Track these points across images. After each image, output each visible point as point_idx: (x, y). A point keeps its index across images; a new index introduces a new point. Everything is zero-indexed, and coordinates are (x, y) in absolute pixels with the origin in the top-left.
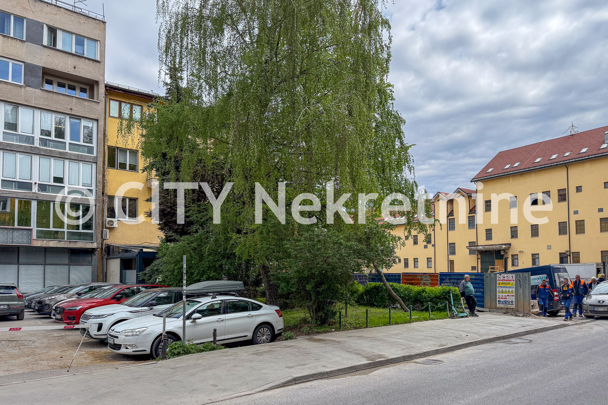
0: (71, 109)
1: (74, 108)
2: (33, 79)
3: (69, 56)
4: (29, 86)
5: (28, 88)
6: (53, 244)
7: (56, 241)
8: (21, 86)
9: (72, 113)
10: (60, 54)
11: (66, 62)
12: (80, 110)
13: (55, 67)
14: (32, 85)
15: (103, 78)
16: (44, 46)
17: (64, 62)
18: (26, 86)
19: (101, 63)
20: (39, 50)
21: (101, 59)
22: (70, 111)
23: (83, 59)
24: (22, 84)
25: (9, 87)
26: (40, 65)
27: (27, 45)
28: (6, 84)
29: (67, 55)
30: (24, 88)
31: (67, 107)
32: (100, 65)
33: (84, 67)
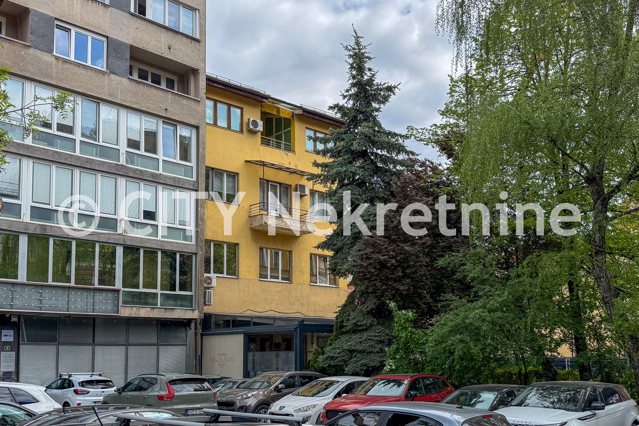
0: (166, 110)
1: (170, 109)
2: (118, 63)
3: (162, 30)
4: (114, 73)
5: (112, 76)
6: (144, 312)
7: (148, 309)
8: (103, 73)
9: (168, 116)
10: (151, 26)
11: (159, 39)
12: (177, 112)
13: (146, 47)
14: (118, 71)
15: (204, 66)
16: (132, 14)
17: (157, 38)
18: (111, 72)
19: (201, 43)
20: (125, 20)
21: (200, 37)
22: (165, 112)
23: (180, 36)
24: (104, 69)
25: (90, 73)
26: (127, 42)
27: (111, 11)
28: (85, 68)
29: (160, 29)
30: (108, 76)
31: (160, 107)
32: (200, 46)
33: (181, 48)
